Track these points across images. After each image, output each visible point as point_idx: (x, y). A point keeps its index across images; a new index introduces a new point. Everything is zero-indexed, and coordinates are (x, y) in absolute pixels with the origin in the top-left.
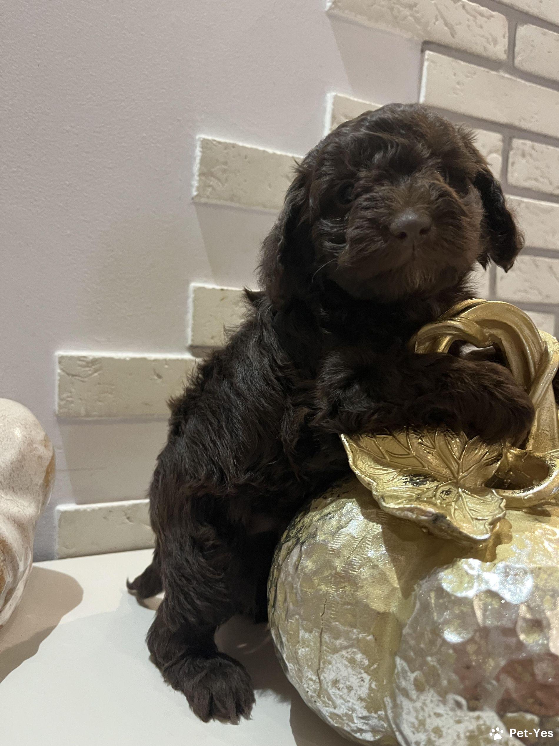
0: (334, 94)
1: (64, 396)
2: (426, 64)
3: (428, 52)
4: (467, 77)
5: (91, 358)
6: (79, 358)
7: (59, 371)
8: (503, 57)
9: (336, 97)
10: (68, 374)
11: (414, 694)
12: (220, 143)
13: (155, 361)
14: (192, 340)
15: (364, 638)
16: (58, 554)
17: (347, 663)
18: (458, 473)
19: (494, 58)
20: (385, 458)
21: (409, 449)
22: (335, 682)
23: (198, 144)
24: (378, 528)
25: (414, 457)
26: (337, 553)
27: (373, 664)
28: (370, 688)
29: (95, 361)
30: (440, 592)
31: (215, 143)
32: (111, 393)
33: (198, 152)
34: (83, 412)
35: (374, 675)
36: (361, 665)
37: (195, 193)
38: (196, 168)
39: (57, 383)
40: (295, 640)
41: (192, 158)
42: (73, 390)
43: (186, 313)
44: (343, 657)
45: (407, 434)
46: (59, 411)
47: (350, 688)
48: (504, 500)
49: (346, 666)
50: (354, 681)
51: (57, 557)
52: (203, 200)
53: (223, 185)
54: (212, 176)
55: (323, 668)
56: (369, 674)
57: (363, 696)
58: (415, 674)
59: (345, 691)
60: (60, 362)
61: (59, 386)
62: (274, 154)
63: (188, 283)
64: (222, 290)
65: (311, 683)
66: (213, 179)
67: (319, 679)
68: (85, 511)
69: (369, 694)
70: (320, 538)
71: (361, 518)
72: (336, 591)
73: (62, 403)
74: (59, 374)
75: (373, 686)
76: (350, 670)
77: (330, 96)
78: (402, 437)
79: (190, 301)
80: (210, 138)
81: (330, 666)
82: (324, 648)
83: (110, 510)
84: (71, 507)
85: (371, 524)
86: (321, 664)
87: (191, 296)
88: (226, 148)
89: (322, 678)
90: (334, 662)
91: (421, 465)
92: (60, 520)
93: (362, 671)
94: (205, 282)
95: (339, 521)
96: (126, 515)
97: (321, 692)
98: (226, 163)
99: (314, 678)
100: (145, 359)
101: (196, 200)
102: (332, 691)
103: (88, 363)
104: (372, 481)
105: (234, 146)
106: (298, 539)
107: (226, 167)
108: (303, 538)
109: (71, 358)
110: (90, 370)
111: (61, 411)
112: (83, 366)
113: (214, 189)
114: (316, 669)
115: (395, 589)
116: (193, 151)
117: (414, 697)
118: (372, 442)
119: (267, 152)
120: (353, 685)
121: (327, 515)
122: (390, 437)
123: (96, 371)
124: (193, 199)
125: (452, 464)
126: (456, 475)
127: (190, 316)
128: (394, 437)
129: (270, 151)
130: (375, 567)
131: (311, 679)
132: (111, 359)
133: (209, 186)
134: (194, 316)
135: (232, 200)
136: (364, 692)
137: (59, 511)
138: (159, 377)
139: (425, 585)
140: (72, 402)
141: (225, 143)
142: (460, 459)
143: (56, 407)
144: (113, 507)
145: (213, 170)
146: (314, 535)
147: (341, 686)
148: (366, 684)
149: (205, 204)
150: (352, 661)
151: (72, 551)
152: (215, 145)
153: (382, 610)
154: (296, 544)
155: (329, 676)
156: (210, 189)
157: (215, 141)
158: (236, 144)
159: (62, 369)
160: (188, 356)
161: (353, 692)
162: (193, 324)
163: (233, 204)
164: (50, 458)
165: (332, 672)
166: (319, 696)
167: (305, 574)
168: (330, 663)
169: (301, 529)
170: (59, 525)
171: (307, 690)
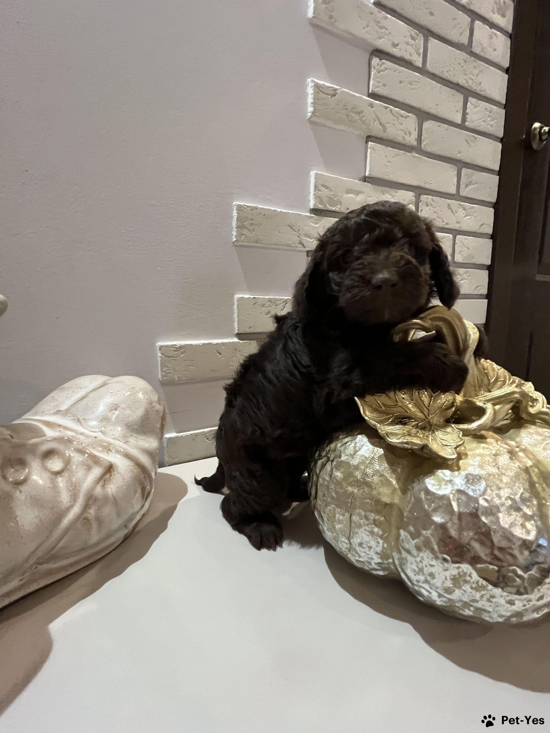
0: (315, 172)
1: (165, 369)
2: (369, 150)
3: (370, 143)
4: (393, 157)
5: (179, 345)
6: (172, 346)
7: (160, 355)
8: (415, 143)
9: (316, 174)
10: (166, 356)
11: (414, 552)
12: (248, 206)
13: (217, 344)
14: (238, 330)
15: (379, 519)
16: (168, 463)
17: (368, 533)
18: (429, 416)
19: (409, 144)
20: (381, 407)
21: (396, 401)
22: (360, 545)
23: (235, 208)
24: (381, 451)
25: (400, 406)
26: (357, 468)
27: (385, 533)
28: (383, 547)
29: (181, 347)
30: (428, 492)
31: (245, 206)
32: (192, 366)
33: (235, 213)
34: (176, 379)
35: (386, 539)
36: (377, 535)
37: (235, 240)
38: (234, 224)
39: (159, 362)
40: (332, 519)
41: (231, 217)
42: (170, 366)
43: (233, 313)
44: (365, 530)
45: (395, 393)
46: (161, 379)
47: (370, 548)
48: (461, 432)
49: (368, 535)
50: (373, 544)
51: (168, 465)
52: (240, 243)
53: (251, 233)
54: (244, 228)
55: (353, 536)
56: (382, 539)
57: (378, 552)
58: (415, 541)
59: (367, 549)
60: (160, 349)
61: (161, 363)
62: (281, 211)
63: (233, 295)
64: (254, 298)
65: (344, 544)
66: (245, 229)
67: (350, 542)
68: (182, 436)
69: (382, 551)
70: (344, 458)
71: (368, 444)
72: (359, 491)
73: (164, 374)
74: (160, 356)
75: (385, 545)
76: (370, 537)
77: (313, 173)
78: (392, 394)
79: (235, 306)
80: (242, 204)
81: (357, 535)
82: (353, 525)
83: (196, 435)
84: (173, 435)
85: (376, 448)
86: (351, 534)
87: (236, 303)
88: (252, 210)
89: (352, 541)
90: (360, 533)
91: (405, 411)
92: (167, 443)
93: (378, 538)
94: (244, 294)
95: (355, 447)
96: (206, 437)
97: (351, 549)
98: (252, 220)
99: (346, 541)
100: (210, 344)
101: (235, 244)
102: (358, 549)
103: (177, 348)
104: (377, 424)
105: (256, 208)
106: (329, 458)
107: (253, 222)
108: (332, 457)
109: (167, 346)
110: (179, 353)
111: (164, 379)
112: (175, 351)
113: (246, 236)
114: (348, 536)
115: (395, 489)
116: (232, 213)
117: (416, 554)
118: (373, 398)
119: (277, 211)
120: (372, 546)
121: (346, 443)
122: (384, 395)
123: (182, 353)
124: (233, 243)
125: (424, 410)
126: (427, 417)
127: (236, 315)
128: (386, 394)
129: (279, 210)
130: (382, 476)
131: (344, 542)
132: (191, 345)
133: (243, 235)
134: (238, 315)
135: (257, 242)
136: (379, 549)
137: (166, 438)
138: (220, 354)
139: (416, 486)
140: (170, 373)
141: (251, 206)
142: (429, 407)
143: (160, 376)
144: (198, 433)
145: (244, 224)
146: (340, 457)
147: (364, 546)
148: (381, 545)
149: (241, 246)
150: (372, 533)
151: (176, 460)
152: (245, 208)
153: (388, 502)
154: (327, 462)
155: (356, 541)
156: (244, 236)
157: (245, 205)
158: (257, 207)
159: (161, 354)
160: (236, 340)
161: (372, 550)
162: (238, 320)
163: (258, 245)
164: (163, 411)
165: (358, 538)
166: (349, 551)
167: (337, 480)
168: (357, 533)
169: (329, 451)
170: (167, 447)
171: (341, 547)
